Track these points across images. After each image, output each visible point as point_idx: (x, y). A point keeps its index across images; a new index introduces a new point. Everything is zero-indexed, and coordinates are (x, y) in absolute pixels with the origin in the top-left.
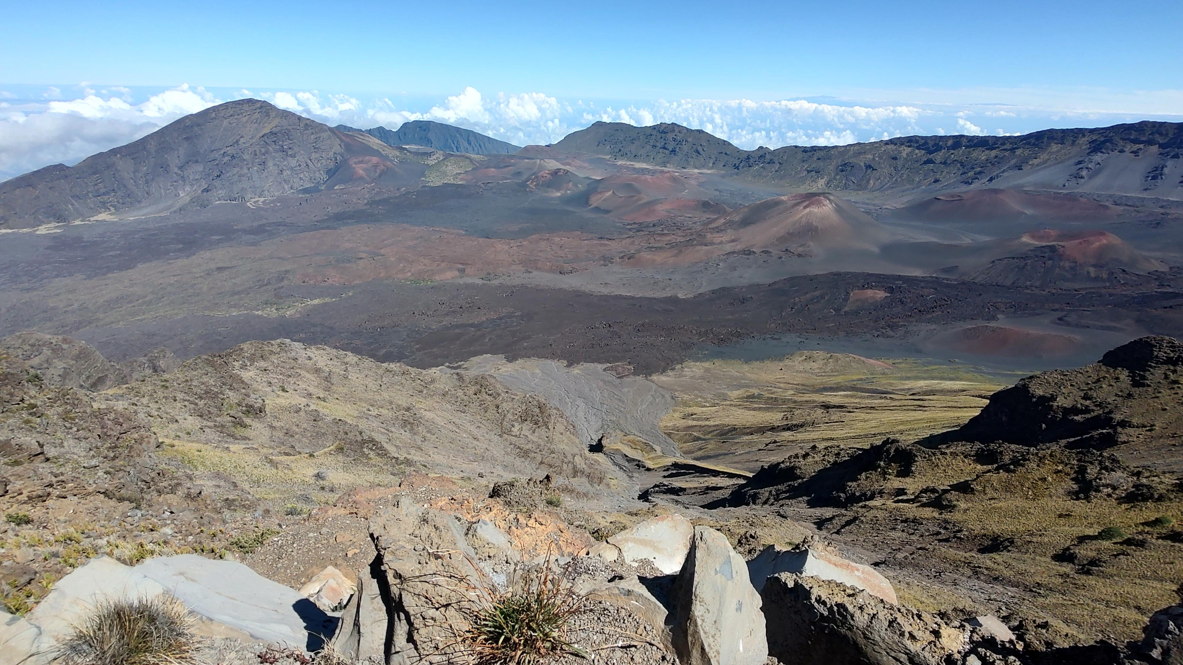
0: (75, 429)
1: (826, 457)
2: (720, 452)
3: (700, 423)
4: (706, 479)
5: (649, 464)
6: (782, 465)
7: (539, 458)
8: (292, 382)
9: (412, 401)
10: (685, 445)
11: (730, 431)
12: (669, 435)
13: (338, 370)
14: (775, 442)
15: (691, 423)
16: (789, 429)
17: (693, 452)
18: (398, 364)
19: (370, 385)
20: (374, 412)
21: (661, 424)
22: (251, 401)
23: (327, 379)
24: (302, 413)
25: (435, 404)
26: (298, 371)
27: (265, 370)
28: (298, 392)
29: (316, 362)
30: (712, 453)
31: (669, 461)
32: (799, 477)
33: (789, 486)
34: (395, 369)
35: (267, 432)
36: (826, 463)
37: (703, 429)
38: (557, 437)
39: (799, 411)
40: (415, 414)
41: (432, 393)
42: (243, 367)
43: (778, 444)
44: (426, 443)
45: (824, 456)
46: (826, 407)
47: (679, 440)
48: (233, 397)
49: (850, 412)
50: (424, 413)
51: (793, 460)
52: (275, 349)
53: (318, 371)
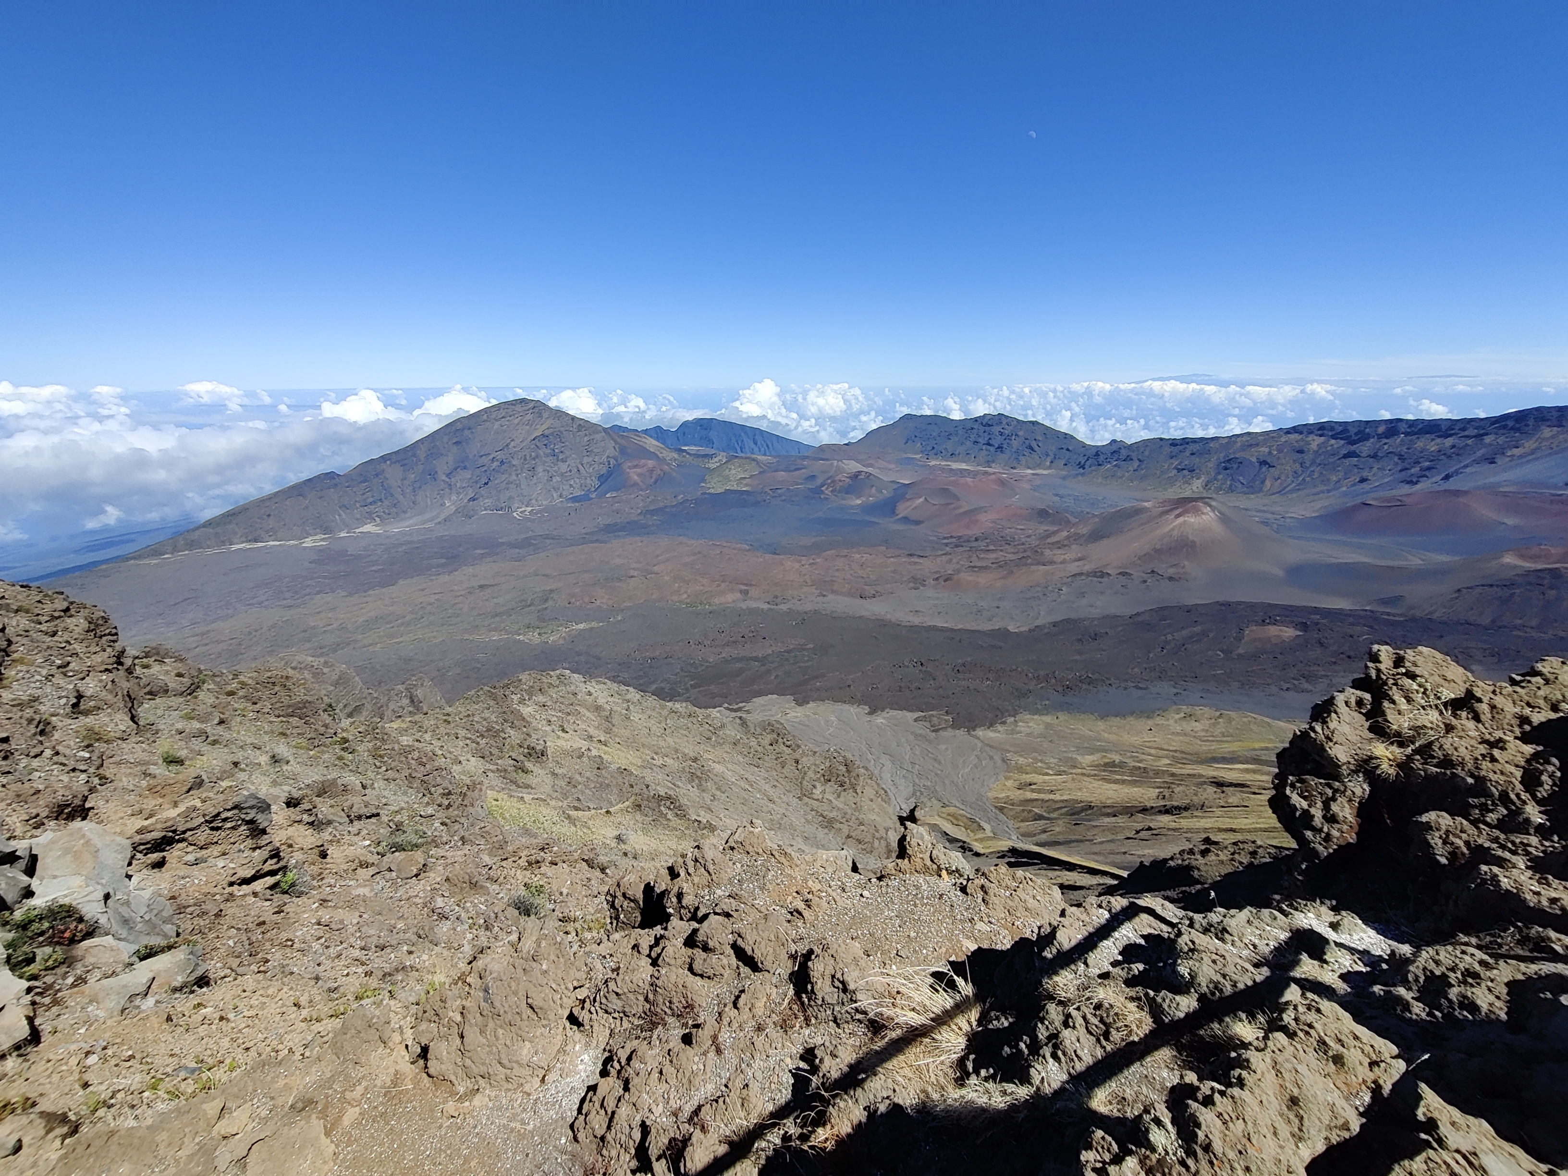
0: (384, 768)
1: (1236, 856)
2: (1073, 837)
3: (1042, 796)
4: (1058, 873)
5: (978, 847)
6: (1172, 863)
7: (845, 830)
8: (572, 721)
9: (700, 749)
10: (1022, 824)
11: (1083, 809)
12: (1001, 809)
13: (619, 709)
14: (1150, 829)
15: (1029, 795)
16: (1167, 811)
17: (1035, 835)
18: (684, 704)
19: (654, 728)
20: (659, 762)
21: (989, 794)
22: (532, 741)
23: (608, 719)
24: (585, 759)
25: (725, 755)
26: (578, 708)
27: (544, 706)
28: (578, 733)
29: (596, 698)
30: (1061, 838)
31: (1004, 845)
32: (1198, 882)
33: (1182, 892)
34: (681, 710)
35: (549, 780)
36: (1237, 864)
37: (1047, 804)
38: (866, 805)
39: (1181, 788)
40: (702, 766)
41: (721, 741)
42: (522, 701)
43: (1154, 832)
44: (716, 803)
45: (1233, 854)
46: (1220, 784)
47: (1015, 818)
48: (514, 736)
49: (1254, 793)
50: (713, 765)
51: (1186, 856)
52: (554, 681)
53: (598, 708)
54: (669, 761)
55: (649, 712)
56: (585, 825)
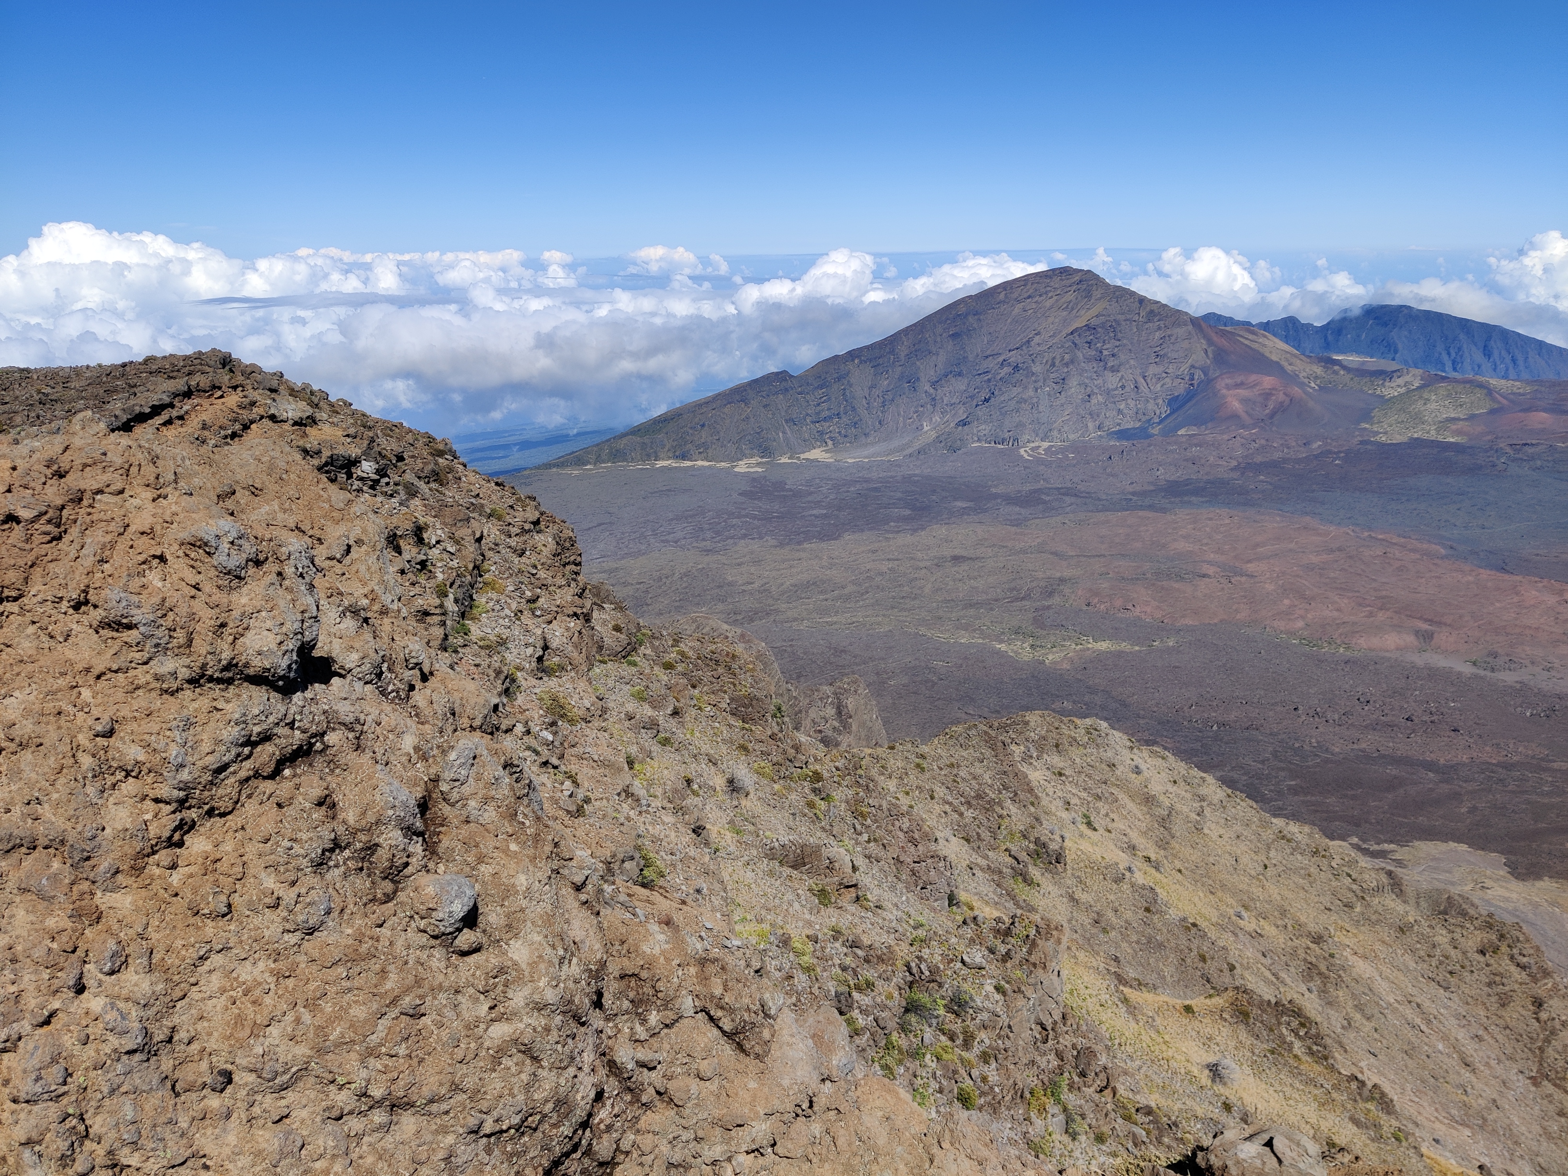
8: (1103, 812)
9: (1330, 922)
13: (1185, 809)
18: (1307, 829)
19: (1245, 860)
20: (1249, 923)
22: (1042, 832)
23: (1164, 822)
24: (1125, 887)
25: (1378, 946)
26: (1115, 791)
27: (1060, 774)
28: (1113, 835)
29: (1149, 780)
34: (1299, 837)
40: (1332, 956)
41: (1374, 918)
42: (1027, 758)
48: (1016, 816)
50: (1353, 960)
52: (1080, 735)
53: (1149, 800)
54: (1269, 929)
55: (1238, 828)
56: (1150, 1023)
